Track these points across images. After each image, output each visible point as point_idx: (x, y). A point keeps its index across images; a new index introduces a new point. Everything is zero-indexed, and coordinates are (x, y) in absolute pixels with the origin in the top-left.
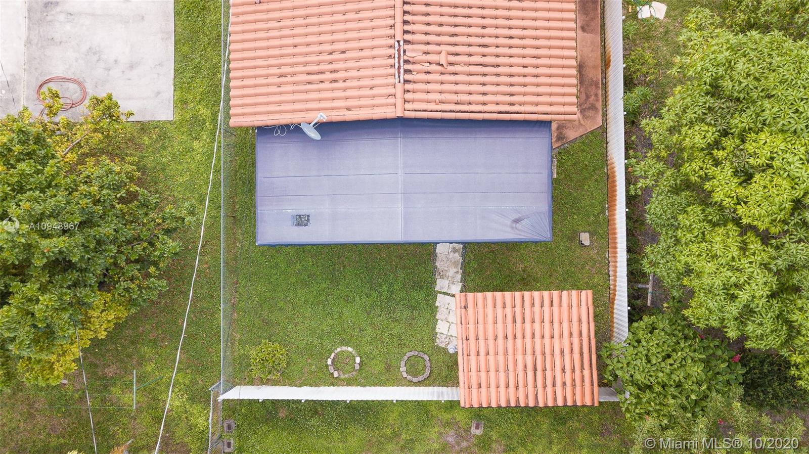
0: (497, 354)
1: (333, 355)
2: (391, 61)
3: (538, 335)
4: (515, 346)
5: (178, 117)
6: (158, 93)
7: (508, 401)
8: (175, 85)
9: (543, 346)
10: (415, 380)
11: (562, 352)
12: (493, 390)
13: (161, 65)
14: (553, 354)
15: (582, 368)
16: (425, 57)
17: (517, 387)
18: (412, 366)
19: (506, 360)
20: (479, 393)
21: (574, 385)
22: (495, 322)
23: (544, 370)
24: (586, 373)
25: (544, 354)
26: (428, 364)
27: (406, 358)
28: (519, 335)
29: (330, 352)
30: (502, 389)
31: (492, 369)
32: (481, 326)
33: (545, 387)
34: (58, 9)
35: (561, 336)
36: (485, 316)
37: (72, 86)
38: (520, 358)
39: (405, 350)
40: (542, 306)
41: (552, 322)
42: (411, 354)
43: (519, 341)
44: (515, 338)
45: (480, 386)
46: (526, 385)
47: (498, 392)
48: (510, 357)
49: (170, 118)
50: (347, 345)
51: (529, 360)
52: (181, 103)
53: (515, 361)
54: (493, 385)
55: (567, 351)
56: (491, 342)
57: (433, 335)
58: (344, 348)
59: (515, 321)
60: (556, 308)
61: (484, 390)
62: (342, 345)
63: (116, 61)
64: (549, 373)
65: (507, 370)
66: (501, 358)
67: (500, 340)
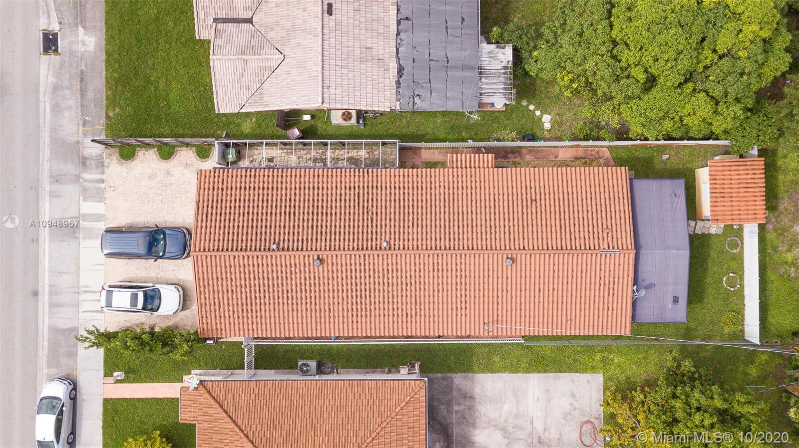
0: (739, 206)
1: (728, 288)
2: (608, 256)
3: (730, 186)
4: (736, 197)
5: (602, 371)
6: (588, 382)
7: (763, 200)
8: (584, 373)
9: (735, 184)
10: (740, 245)
11: (738, 175)
12: (757, 207)
13: (573, 381)
14: (739, 179)
15: (746, 165)
16: (606, 240)
17: (755, 196)
18: (733, 247)
19: (743, 201)
20: (759, 214)
21: (755, 169)
22: (724, 206)
23: (747, 183)
24: (748, 163)
25: (739, 183)
26: (732, 238)
27: (729, 250)
28: (731, 195)
29: (726, 289)
30: (757, 203)
31: (747, 208)
32: (726, 213)
33: (755, 183)
34: (542, 436)
35: (731, 175)
36: (721, 211)
37: (584, 428)
38: (741, 195)
39: (725, 250)
40: (716, 184)
41: (724, 179)
42: (727, 247)
43: (734, 195)
44: (732, 197)
45: (756, 214)
46: (755, 192)
47: (758, 205)
48: (741, 199)
49: (602, 375)
50: (722, 280)
51: (742, 190)
52: (594, 369)
53: (743, 197)
54: (754, 207)
55: (738, 172)
56: (734, 208)
57: (717, 235)
58: (724, 282)
59: (724, 197)
60: (717, 177)
61: (757, 212)
62: (722, 283)
63: (571, 405)
64: (749, 181)
65: (747, 201)
66: (741, 204)
67: (733, 204)
